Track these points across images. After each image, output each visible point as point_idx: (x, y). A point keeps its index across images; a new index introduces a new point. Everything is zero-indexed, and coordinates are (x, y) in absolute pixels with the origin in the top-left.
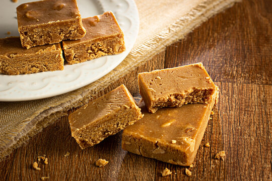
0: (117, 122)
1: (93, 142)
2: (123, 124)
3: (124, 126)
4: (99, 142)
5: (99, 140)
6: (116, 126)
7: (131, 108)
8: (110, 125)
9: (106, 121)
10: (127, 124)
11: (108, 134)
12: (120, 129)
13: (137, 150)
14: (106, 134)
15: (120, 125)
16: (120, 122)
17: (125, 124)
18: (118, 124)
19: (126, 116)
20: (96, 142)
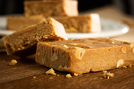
0: (36, 33)
1: (15, 48)
2: (40, 37)
3: (40, 39)
4: (19, 49)
5: (20, 47)
6: (34, 37)
7: (49, 23)
8: (30, 35)
9: (28, 31)
10: (43, 37)
11: (27, 43)
12: (36, 40)
13: (43, 59)
14: (26, 42)
15: (37, 37)
16: (37, 34)
17: (41, 37)
18: (36, 36)
19: (44, 30)
20: (17, 49)
